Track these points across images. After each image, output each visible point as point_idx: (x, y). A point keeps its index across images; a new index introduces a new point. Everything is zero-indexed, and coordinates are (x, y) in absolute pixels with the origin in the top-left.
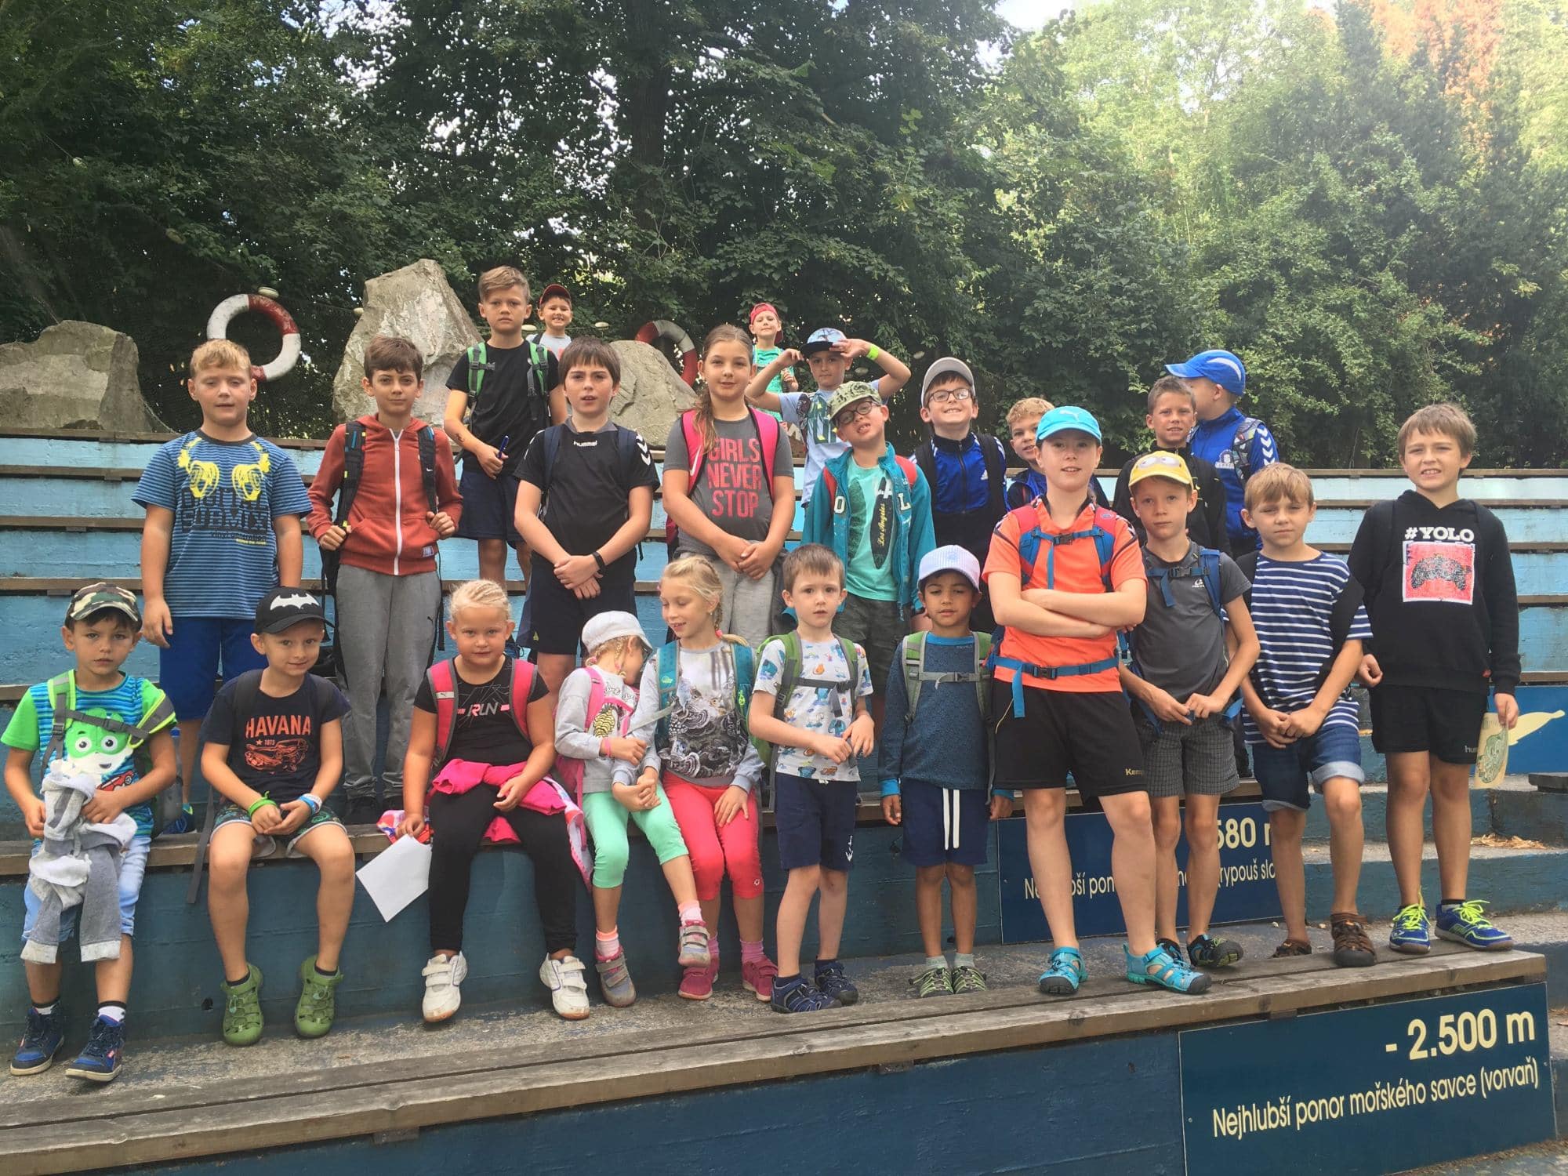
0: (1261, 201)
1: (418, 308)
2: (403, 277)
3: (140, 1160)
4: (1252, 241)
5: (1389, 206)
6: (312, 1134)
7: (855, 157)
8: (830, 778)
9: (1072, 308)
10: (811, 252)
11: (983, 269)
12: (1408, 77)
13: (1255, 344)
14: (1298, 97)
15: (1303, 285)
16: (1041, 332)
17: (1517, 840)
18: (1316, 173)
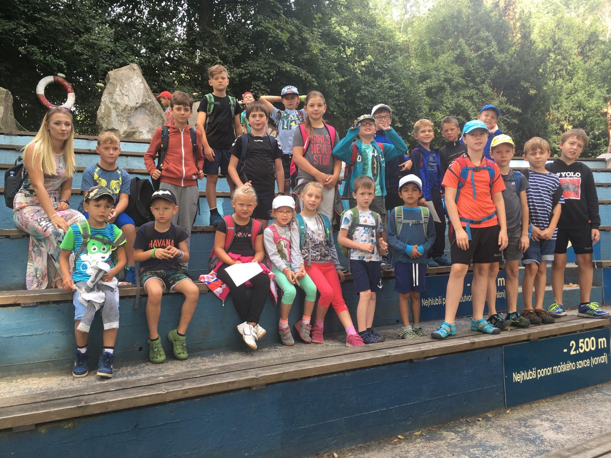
0: (439, 56)
1: (131, 84)
2: (124, 70)
3: (172, 399)
4: (437, 71)
5: (486, 60)
6: (231, 387)
7: (296, 31)
8: (370, 260)
9: (374, 94)
10: (279, 67)
11: (343, 77)
12: (493, 11)
13: (440, 110)
14: (452, 17)
15: (455, 88)
16: (363, 103)
17: (571, 284)
18: (460, 46)
